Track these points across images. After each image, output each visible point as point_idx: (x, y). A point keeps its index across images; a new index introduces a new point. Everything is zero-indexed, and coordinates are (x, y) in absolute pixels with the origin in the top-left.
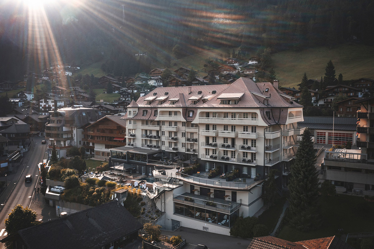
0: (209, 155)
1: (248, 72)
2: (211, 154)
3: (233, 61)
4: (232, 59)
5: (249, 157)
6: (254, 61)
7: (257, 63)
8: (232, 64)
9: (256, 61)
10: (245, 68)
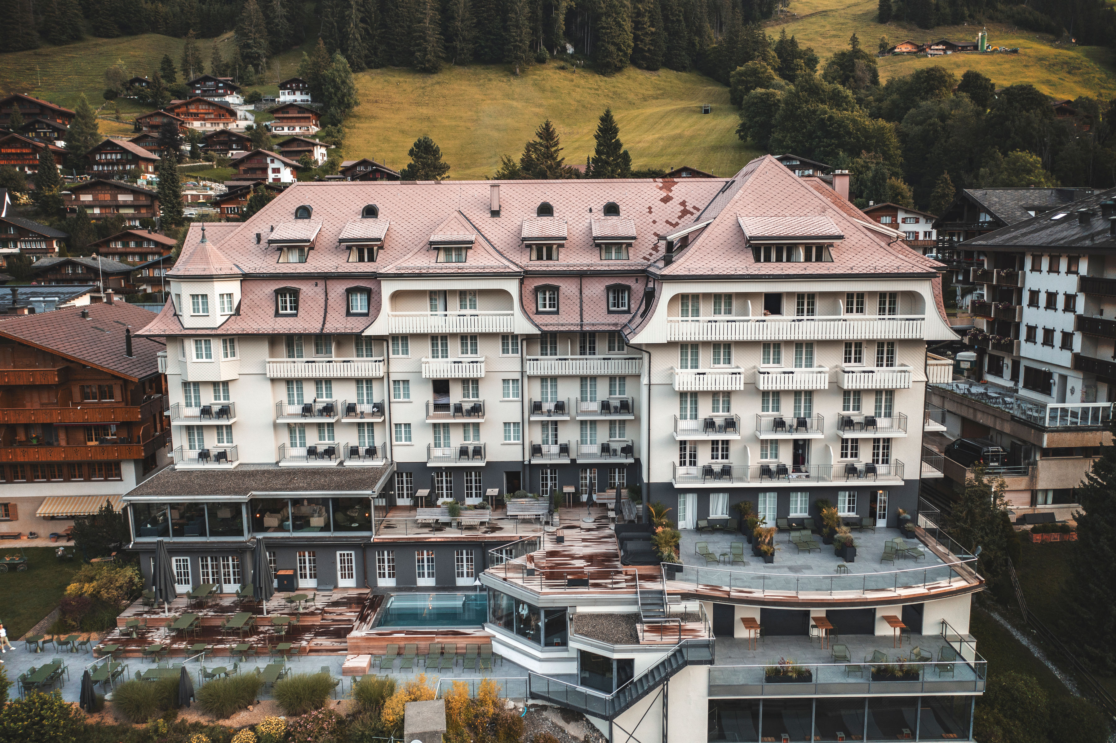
0: (693, 463)
1: (286, 129)
2: (704, 458)
3: (221, 88)
4: (215, 80)
5: (865, 456)
6: (298, 93)
7: (308, 101)
8: (216, 96)
9: (307, 94)
10: (271, 115)
